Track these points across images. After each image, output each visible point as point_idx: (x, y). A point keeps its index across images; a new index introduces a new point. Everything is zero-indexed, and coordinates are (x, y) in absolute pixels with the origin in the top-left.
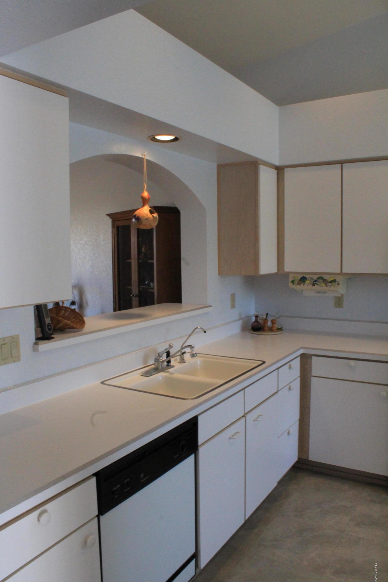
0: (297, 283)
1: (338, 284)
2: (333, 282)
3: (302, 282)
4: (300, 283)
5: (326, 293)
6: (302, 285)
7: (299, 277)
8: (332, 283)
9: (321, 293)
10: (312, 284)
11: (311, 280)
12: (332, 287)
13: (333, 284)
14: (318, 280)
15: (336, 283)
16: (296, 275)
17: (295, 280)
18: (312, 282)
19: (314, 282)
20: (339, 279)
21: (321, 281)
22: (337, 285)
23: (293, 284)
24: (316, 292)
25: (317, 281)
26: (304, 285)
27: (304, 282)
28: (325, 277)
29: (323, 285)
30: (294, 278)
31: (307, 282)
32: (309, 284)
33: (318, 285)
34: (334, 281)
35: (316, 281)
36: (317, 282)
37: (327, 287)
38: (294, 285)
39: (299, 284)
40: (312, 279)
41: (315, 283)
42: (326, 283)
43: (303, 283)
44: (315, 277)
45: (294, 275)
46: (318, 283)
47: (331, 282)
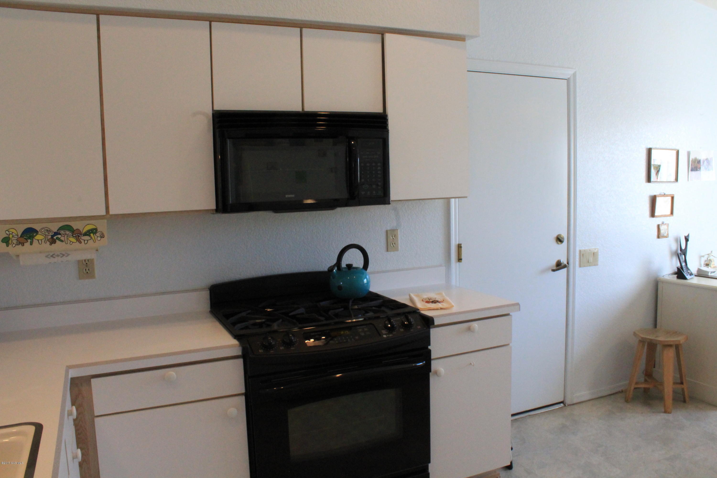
0: (15, 242)
1: (102, 236)
2: (92, 232)
3: (26, 239)
4: (22, 240)
5: (68, 255)
6: (27, 245)
7: (21, 229)
8: (90, 236)
9: (58, 256)
10: (48, 240)
11: (47, 234)
12: (91, 242)
13: (91, 238)
14: (62, 232)
15: (98, 234)
16: (14, 226)
17: (11, 236)
18: (50, 237)
19: (52, 237)
20: (102, 226)
21: (67, 232)
22: (99, 238)
23: (8, 246)
24: (47, 256)
25: (60, 234)
26: (31, 244)
27: (32, 238)
28: (76, 225)
29: (73, 240)
30: (7, 232)
31: (39, 237)
32: (43, 241)
33: (62, 241)
34: (94, 231)
35: (56, 234)
36: (59, 236)
37: (80, 243)
38: (10, 246)
39: (21, 243)
40: (49, 231)
41: (55, 238)
42: (79, 236)
43: (29, 241)
44: (55, 227)
45: (8, 227)
46: (62, 238)
47: (88, 233)
